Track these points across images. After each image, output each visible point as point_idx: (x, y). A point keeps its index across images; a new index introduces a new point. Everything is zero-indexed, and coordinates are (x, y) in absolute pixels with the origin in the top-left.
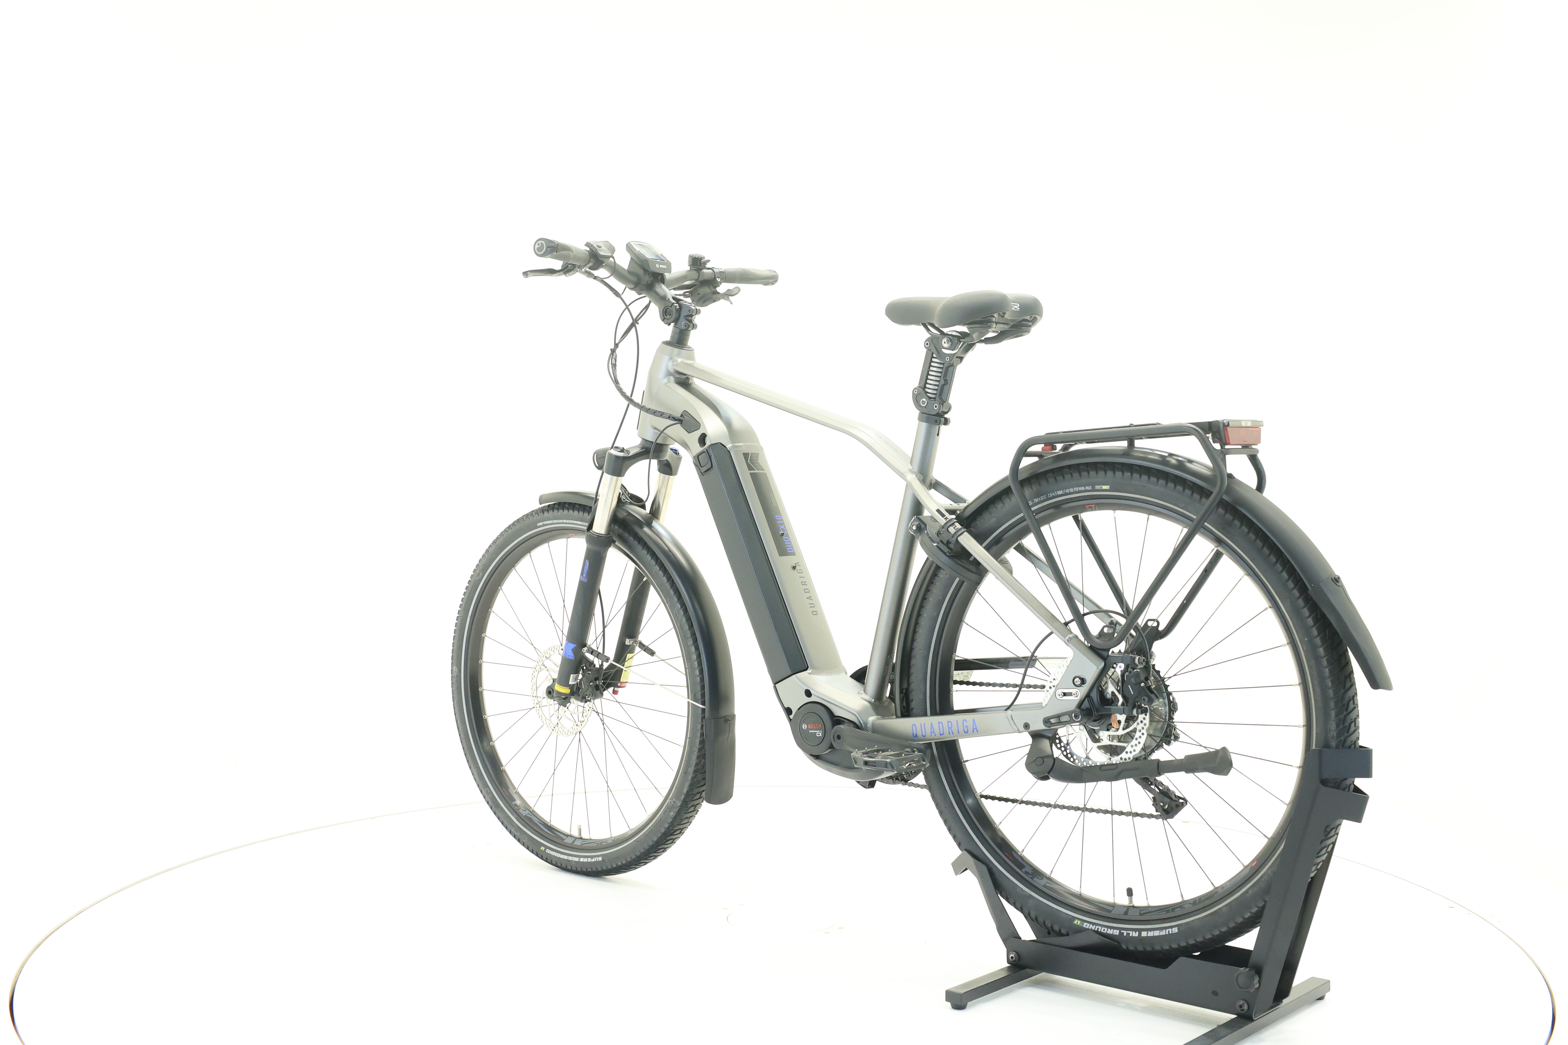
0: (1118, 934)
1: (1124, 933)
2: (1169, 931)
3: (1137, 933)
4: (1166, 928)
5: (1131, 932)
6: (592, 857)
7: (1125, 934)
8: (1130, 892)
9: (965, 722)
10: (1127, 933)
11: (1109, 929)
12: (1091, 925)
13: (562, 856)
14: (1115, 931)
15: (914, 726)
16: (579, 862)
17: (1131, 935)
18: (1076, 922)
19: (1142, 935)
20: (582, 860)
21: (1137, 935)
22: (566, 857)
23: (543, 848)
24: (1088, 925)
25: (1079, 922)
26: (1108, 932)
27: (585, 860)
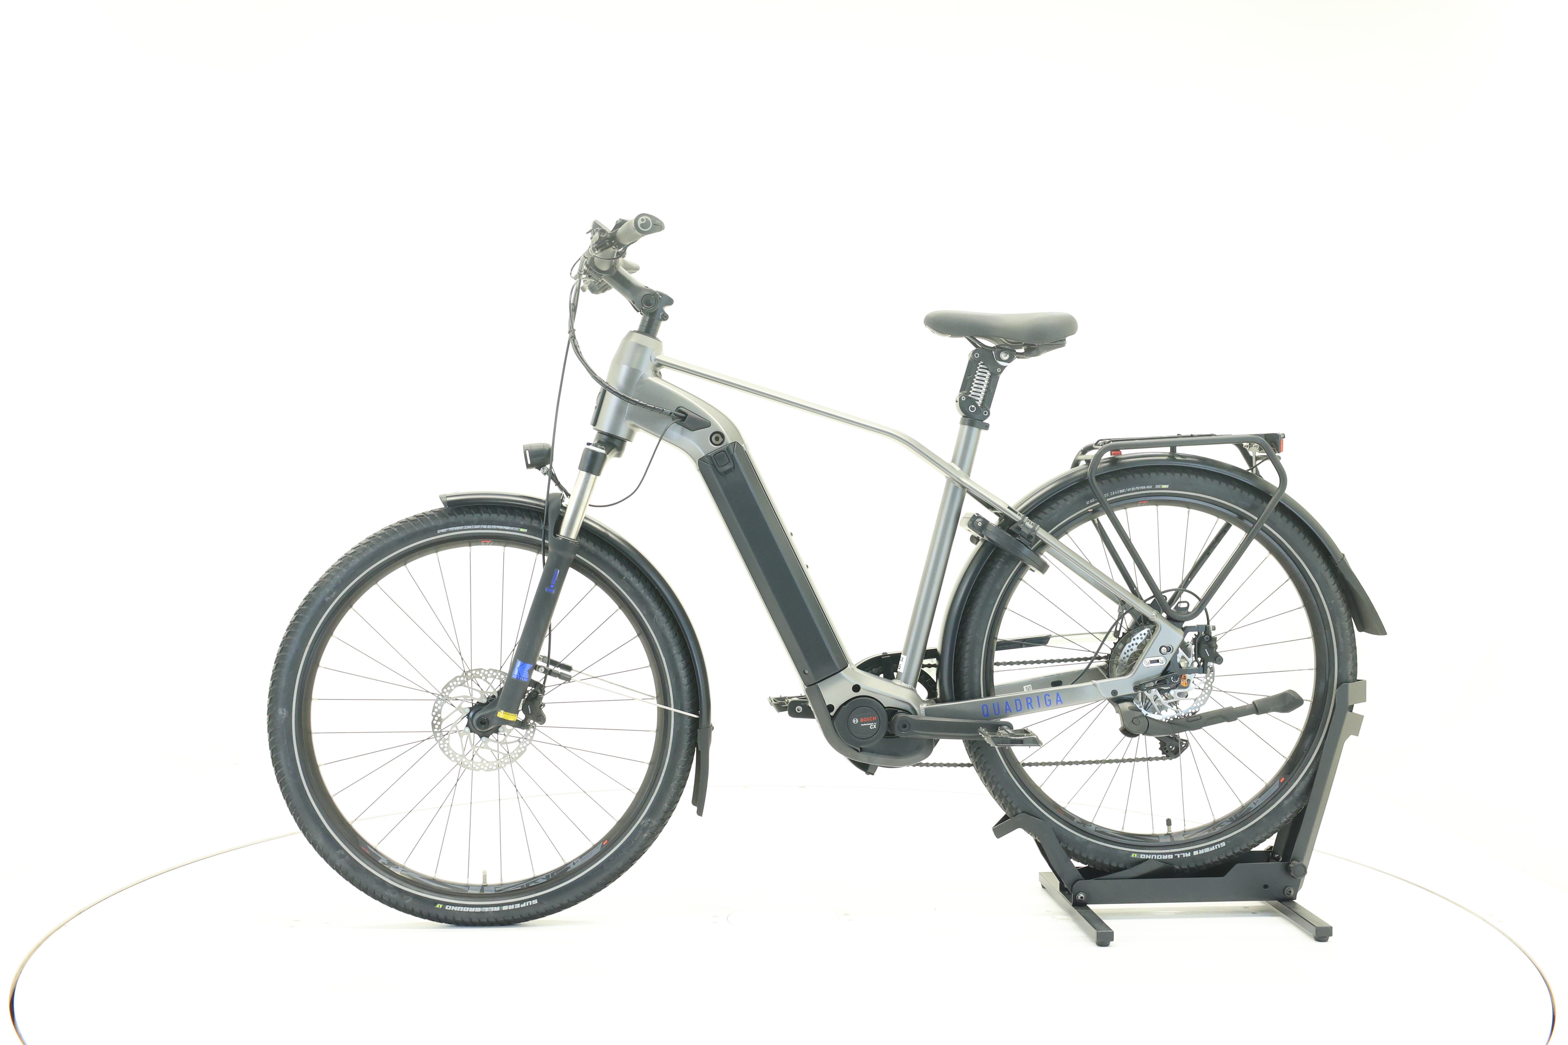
0: (1172, 858)
1: (1177, 856)
2: (1218, 846)
3: (1189, 853)
4: (1214, 844)
5: (1184, 854)
6: (521, 902)
7: (1179, 857)
8: (1169, 822)
9: (1047, 696)
10: (1180, 855)
11: (1164, 856)
12: (1147, 856)
13: (472, 910)
14: (1169, 856)
15: (985, 707)
16: (501, 911)
17: (1184, 856)
18: (1133, 856)
19: (1194, 854)
20: (505, 908)
21: (1190, 855)
22: (478, 910)
23: (439, 906)
24: (1144, 855)
25: (1136, 855)
26: (1163, 858)
27: (511, 907)
